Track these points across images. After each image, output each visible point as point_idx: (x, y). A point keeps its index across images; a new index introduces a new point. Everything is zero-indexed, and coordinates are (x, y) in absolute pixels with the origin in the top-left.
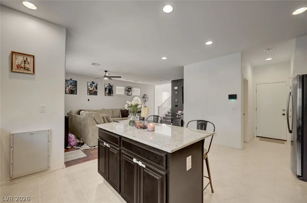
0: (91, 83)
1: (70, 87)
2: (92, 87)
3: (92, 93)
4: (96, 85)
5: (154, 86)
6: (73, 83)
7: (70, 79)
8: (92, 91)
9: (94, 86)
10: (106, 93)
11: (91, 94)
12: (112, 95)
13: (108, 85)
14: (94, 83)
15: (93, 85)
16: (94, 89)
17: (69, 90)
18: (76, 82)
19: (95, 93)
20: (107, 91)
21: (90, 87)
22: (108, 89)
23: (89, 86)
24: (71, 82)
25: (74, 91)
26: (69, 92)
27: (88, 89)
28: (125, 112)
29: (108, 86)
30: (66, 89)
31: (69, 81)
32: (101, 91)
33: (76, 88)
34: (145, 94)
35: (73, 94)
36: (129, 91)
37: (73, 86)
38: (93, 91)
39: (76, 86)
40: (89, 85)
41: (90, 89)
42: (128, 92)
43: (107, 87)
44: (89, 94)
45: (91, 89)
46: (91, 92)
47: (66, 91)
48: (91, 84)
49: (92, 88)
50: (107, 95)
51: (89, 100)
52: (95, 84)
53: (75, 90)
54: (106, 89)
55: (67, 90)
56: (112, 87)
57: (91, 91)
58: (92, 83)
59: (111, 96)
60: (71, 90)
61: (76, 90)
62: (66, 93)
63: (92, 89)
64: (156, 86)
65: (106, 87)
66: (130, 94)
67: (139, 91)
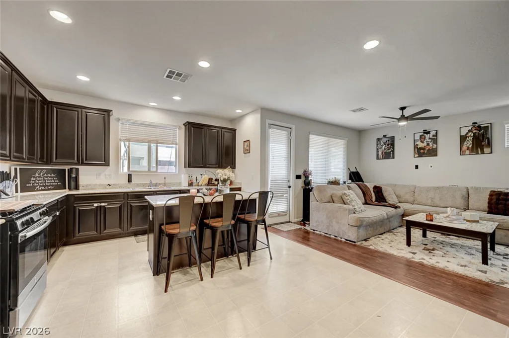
0: (422, 134)
1: (383, 149)
2: (425, 141)
3: (424, 153)
4: (435, 134)
6: (389, 141)
7: (384, 136)
8: (424, 149)
9: (429, 138)
10: (465, 147)
13: (470, 128)
14: (429, 133)
15: (427, 136)
16: (428, 144)
17: (382, 153)
18: (393, 138)
19: (433, 153)
20: (469, 143)
21: (419, 143)
22: (470, 138)
23: (417, 141)
24: (385, 140)
25: (390, 153)
26: (383, 156)
27: (416, 147)
29: (469, 131)
30: (378, 151)
31: (383, 139)
32: (448, 144)
33: (394, 148)
35: (389, 159)
37: (388, 145)
38: (427, 149)
39: (393, 145)
40: (417, 137)
41: (419, 147)
43: (467, 134)
44: (417, 155)
45: (421, 145)
46: (422, 151)
47: (378, 155)
48: (421, 136)
49: (423, 142)
50: (468, 152)
51: (417, 167)
52: (432, 133)
53: (392, 151)
54: (463, 139)
55: (380, 153)
56: (486, 130)
57: (421, 149)
58: (424, 133)
59: (483, 153)
60: (385, 152)
61: (393, 151)
62: (378, 158)
63: (425, 144)
65: (463, 133)
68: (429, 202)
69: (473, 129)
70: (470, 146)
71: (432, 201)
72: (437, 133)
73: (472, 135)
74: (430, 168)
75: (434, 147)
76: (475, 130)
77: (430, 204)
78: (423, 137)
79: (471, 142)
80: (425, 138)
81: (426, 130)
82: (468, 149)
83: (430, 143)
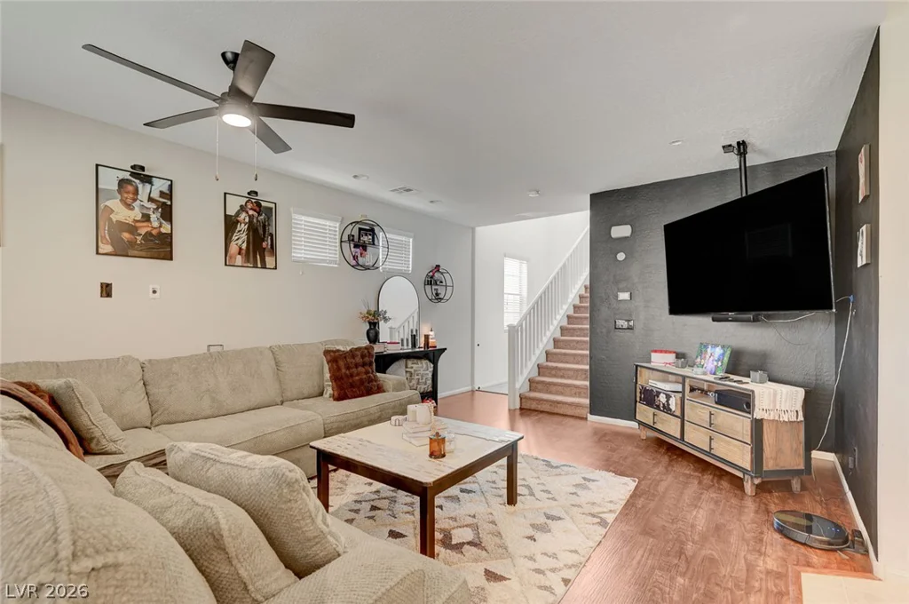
0: (127, 176)
2: (136, 204)
3: (132, 244)
4: (165, 189)
5: (473, 230)
8: (132, 229)
9: (150, 199)
10: (234, 248)
11: (122, 250)
12: (269, 261)
13: (243, 201)
14: (148, 180)
15: (144, 190)
16: (146, 218)
19: (161, 247)
20: (241, 238)
21: (115, 204)
22: (243, 227)
23: (109, 193)
27: (102, 215)
28: (357, 366)
29: (243, 208)
34: (438, 266)
36: (364, 248)
38: (143, 231)
40: (110, 181)
41: (114, 218)
42: (358, 250)
43: (238, 214)
44: (109, 249)
45: (124, 215)
46: (126, 236)
48: (122, 183)
49: (129, 207)
50: (239, 260)
51: (106, 290)
52: (159, 186)
54: (230, 224)
56: (269, 217)
57: (124, 227)
58: (133, 174)
59: (264, 267)
63: (136, 214)
64: (479, 230)
65: (232, 211)
66: (368, 259)
67: (411, 250)
68: (206, 405)
69: (249, 206)
70: (244, 246)
71: (213, 400)
72: (171, 187)
73: (247, 220)
75: (163, 230)
76: (251, 209)
77: (209, 412)
78: (130, 188)
79: (244, 237)
80: (136, 192)
81: (142, 168)
82: (239, 254)
83: (154, 217)
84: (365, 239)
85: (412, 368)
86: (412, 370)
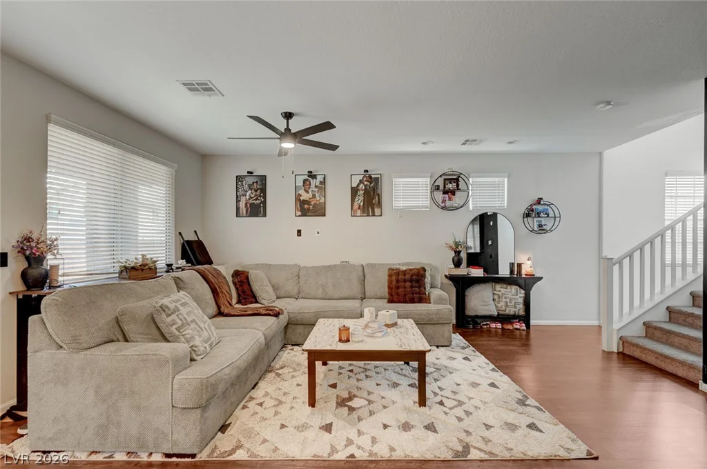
0: (306, 177)
1: (248, 197)
2: (310, 190)
3: (309, 209)
4: (322, 180)
5: (600, 154)
6: (257, 182)
7: (248, 172)
8: (308, 202)
9: (316, 187)
10: (356, 206)
11: (305, 213)
12: (377, 211)
13: (361, 177)
14: (314, 177)
15: (313, 182)
16: (314, 196)
17: (246, 204)
18: (263, 179)
19: (320, 211)
20: (360, 200)
21: (302, 192)
22: (361, 192)
24: (250, 180)
25: (258, 205)
26: (247, 210)
27: (298, 197)
29: (361, 182)
30: (238, 201)
31: (247, 179)
32: (338, 199)
33: (265, 197)
34: (540, 199)
35: (257, 216)
36: (453, 193)
37: (256, 191)
38: (312, 203)
39: (263, 190)
41: (302, 198)
42: (447, 196)
43: (358, 185)
44: (300, 213)
45: (305, 196)
46: (306, 206)
47: (238, 209)
48: (305, 181)
49: (307, 192)
50: (359, 212)
51: (299, 232)
52: (320, 178)
53: (262, 202)
54: (354, 191)
55: (242, 205)
56: (377, 183)
57: (304, 202)
58: (309, 176)
59: (374, 215)
60: (250, 204)
61: (264, 203)
62: (238, 215)
63: (310, 195)
65: (354, 185)
67: (506, 189)
68: (320, 293)
69: (365, 179)
70: (362, 204)
71: (323, 290)
72: (325, 178)
73: (363, 188)
74: (317, 235)
75: (321, 201)
76: (366, 181)
77: (320, 296)
78: (308, 183)
79: (362, 198)
80: (310, 184)
81: (311, 172)
82: (359, 208)
83: (317, 195)
84: (451, 186)
85: (500, 291)
86: (500, 293)
